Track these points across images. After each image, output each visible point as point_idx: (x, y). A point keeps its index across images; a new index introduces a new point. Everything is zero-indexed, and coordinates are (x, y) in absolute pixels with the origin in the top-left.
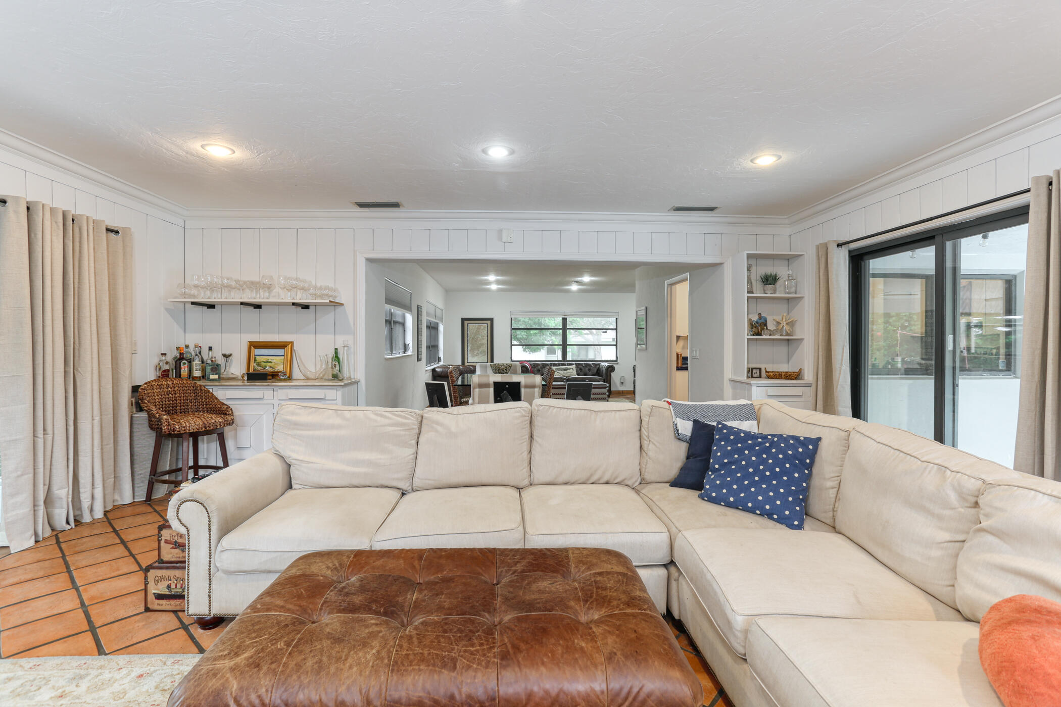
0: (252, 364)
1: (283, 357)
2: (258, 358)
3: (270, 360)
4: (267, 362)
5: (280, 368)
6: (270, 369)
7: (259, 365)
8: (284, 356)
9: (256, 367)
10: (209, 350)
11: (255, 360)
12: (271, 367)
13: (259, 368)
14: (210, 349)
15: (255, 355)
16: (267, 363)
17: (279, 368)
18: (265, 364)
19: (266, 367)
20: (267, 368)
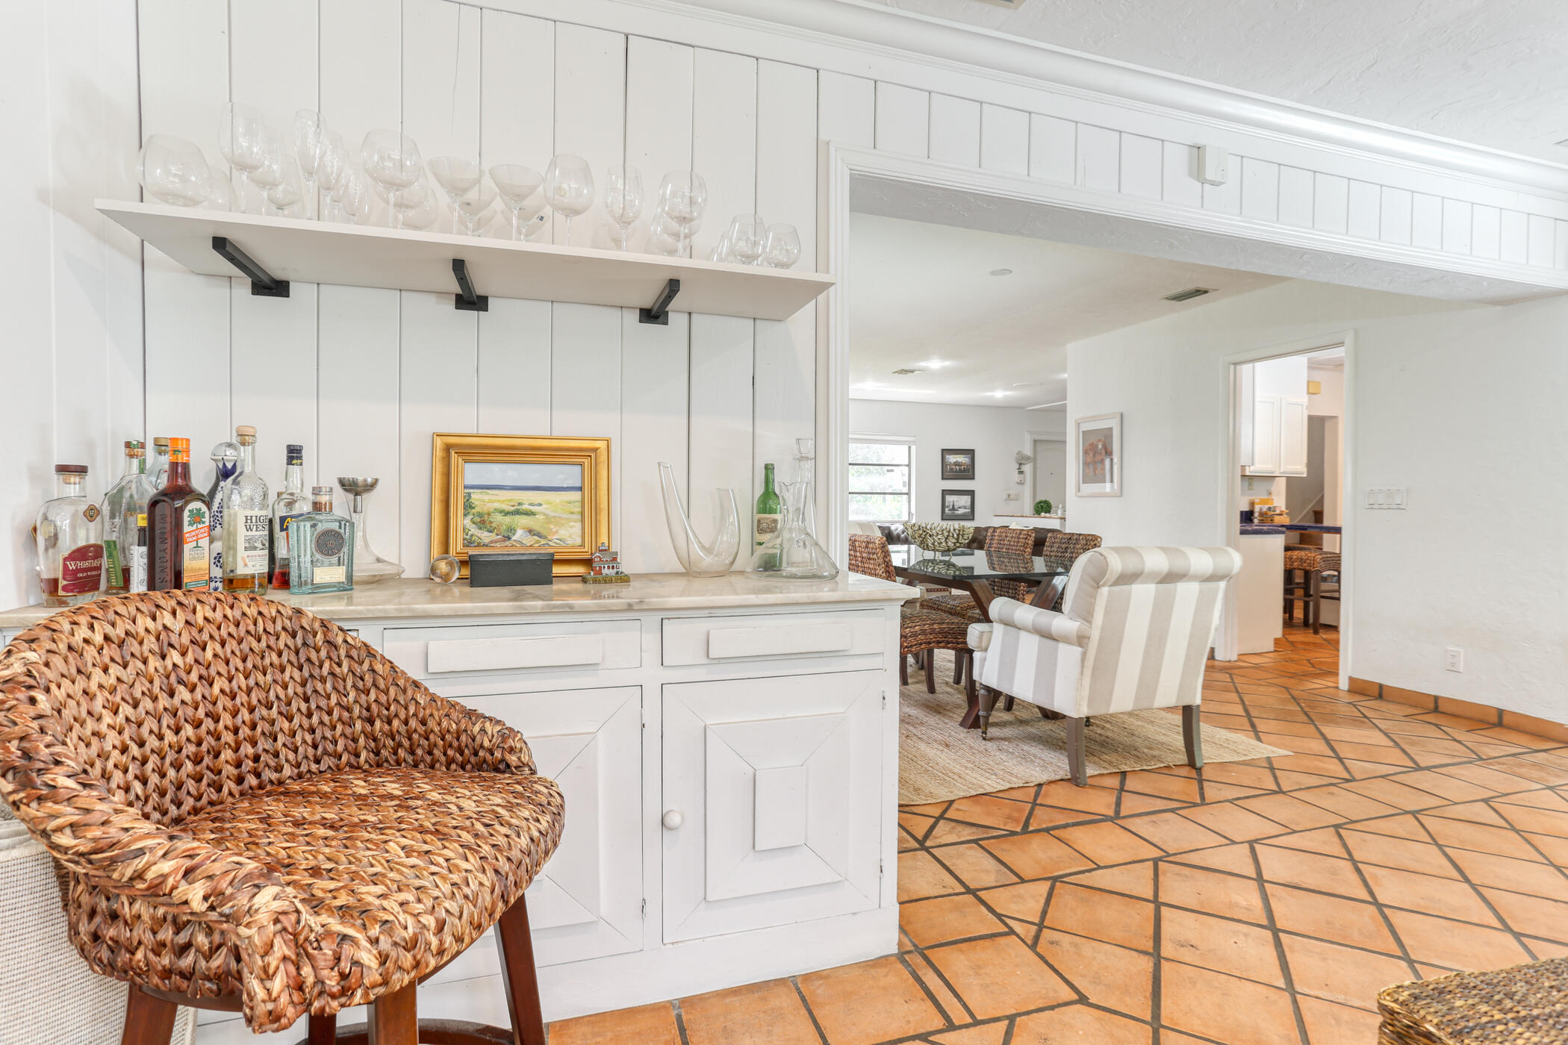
0: (461, 523)
1: (576, 496)
2: (477, 496)
3: (526, 507)
4: (517, 512)
5: (568, 536)
6: (529, 540)
7: (482, 522)
8: (580, 489)
9: (474, 530)
10: (290, 461)
11: (468, 506)
12: (531, 531)
13: (486, 537)
14: (294, 454)
15: (466, 487)
16: (517, 517)
17: (563, 533)
18: (508, 519)
19: (512, 530)
20: (519, 534)
